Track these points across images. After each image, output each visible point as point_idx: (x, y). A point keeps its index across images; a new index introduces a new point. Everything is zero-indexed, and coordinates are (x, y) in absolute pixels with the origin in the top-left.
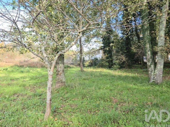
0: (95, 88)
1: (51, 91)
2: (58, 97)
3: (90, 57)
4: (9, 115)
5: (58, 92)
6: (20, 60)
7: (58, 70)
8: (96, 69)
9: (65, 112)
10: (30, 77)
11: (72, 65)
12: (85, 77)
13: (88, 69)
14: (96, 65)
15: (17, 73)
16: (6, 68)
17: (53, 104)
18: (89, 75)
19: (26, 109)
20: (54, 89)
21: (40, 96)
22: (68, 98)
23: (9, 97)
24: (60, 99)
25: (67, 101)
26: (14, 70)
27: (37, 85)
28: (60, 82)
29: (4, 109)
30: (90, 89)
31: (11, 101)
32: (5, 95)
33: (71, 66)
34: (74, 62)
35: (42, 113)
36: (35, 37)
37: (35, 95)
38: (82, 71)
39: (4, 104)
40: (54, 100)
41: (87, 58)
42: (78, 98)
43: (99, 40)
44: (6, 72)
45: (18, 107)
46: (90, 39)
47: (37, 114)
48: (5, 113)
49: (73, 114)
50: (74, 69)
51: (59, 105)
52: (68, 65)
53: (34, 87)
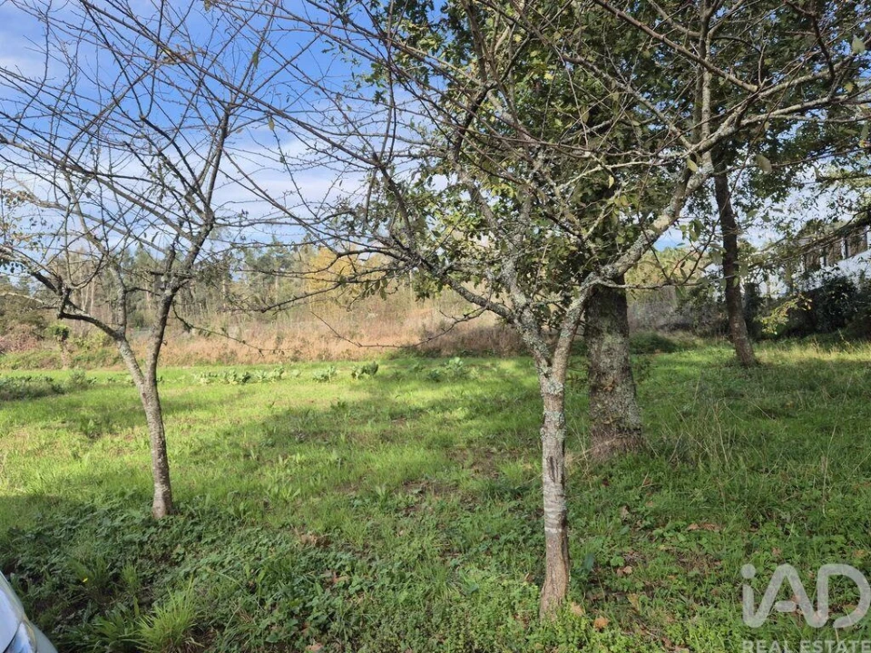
0: (832, 466)
1: (563, 477)
2: (607, 511)
3: (794, 276)
4: (390, 574)
5: (605, 480)
6: (424, 326)
7: (596, 365)
8: (843, 348)
9: (647, 589)
10: (468, 403)
11: (680, 333)
12: (767, 400)
13: (788, 347)
14: (842, 326)
15: (413, 384)
16: (371, 363)
17: (582, 540)
18: (792, 388)
19: (460, 556)
20: (583, 464)
21: (517, 495)
22: (660, 518)
23: (389, 495)
24: (619, 520)
25: (659, 531)
26: (404, 372)
27: (504, 440)
28: (615, 428)
29: (373, 547)
30: (800, 469)
31: (397, 511)
32: (373, 483)
33: (678, 336)
34: (692, 315)
35: (530, 581)
36: (475, 211)
37: (492, 490)
38: (744, 362)
39: (369, 524)
40: (587, 524)
41: (773, 287)
42: (725, 523)
43: (849, 169)
44: (373, 382)
45: (427, 540)
46: (787, 170)
47: (505, 583)
48: (374, 564)
49: (696, 606)
50: (694, 356)
51: (618, 551)
52: (659, 334)
53: (489, 454)
